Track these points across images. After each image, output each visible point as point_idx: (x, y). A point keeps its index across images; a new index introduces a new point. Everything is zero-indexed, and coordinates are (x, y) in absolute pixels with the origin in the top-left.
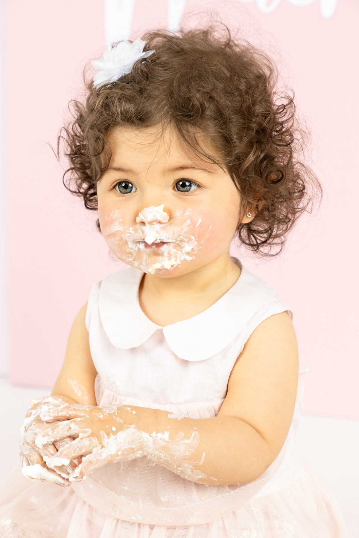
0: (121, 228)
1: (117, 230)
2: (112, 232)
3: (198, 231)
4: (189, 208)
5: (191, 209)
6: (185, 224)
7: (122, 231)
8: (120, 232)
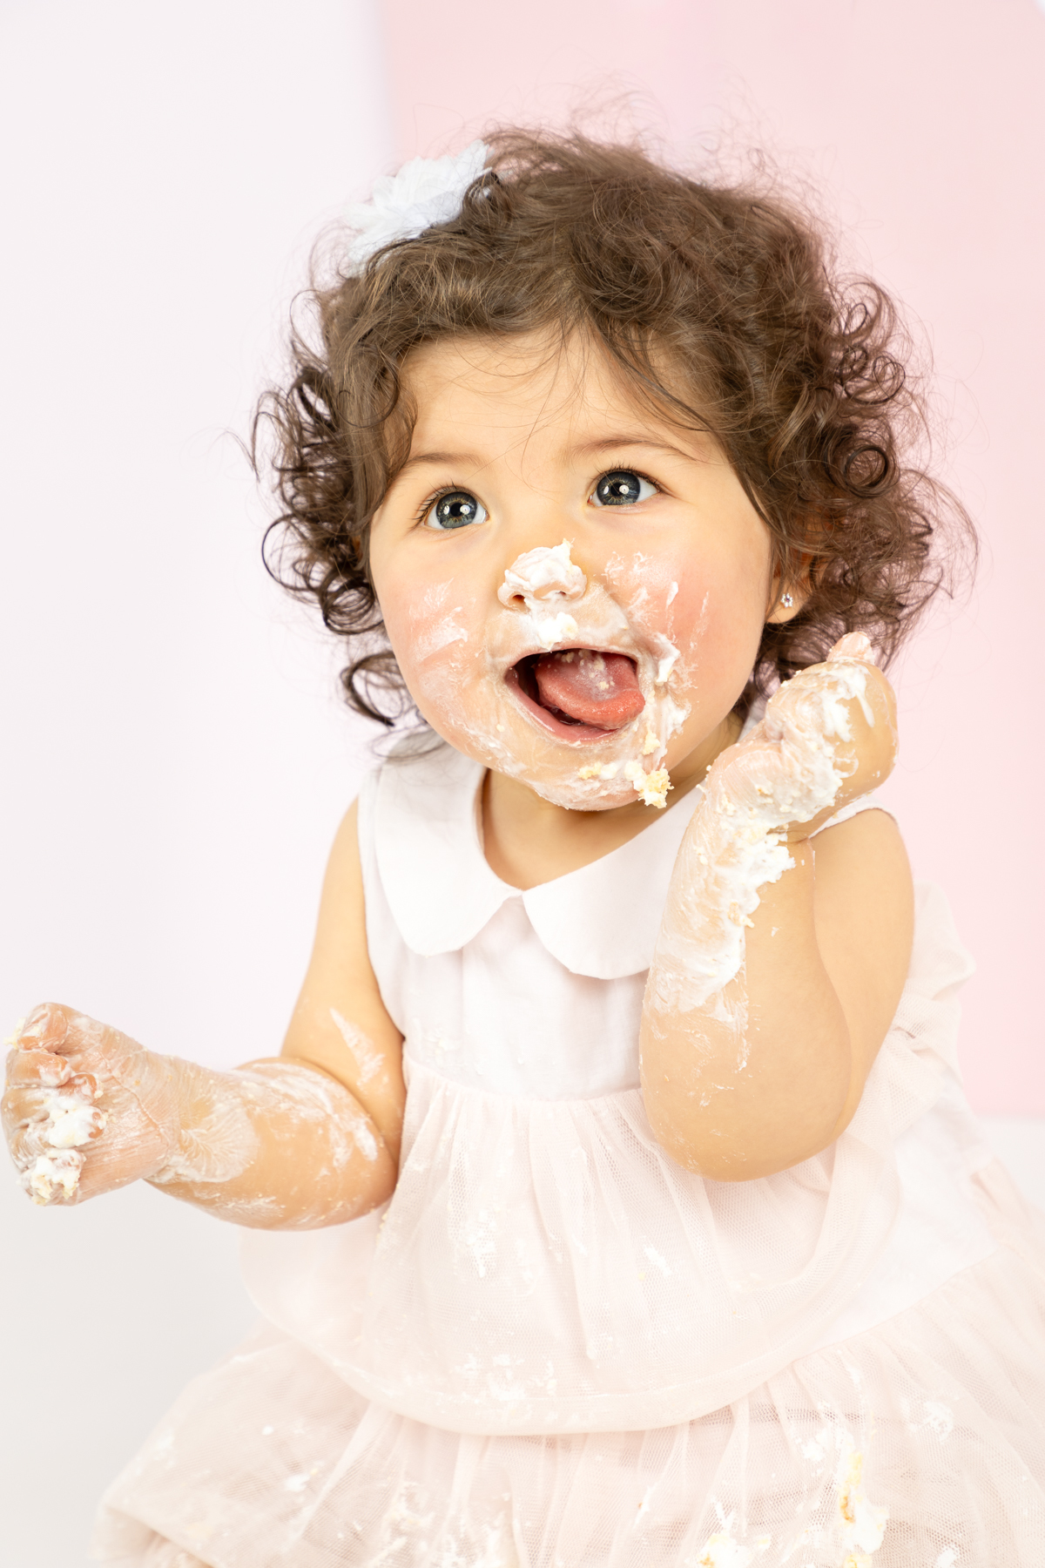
0: (462, 630)
1: (451, 640)
2: (438, 648)
3: (673, 618)
4: (639, 554)
5: (644, 555)
6: (636, 601)
7: (466, 640)
8: (461, 645)
